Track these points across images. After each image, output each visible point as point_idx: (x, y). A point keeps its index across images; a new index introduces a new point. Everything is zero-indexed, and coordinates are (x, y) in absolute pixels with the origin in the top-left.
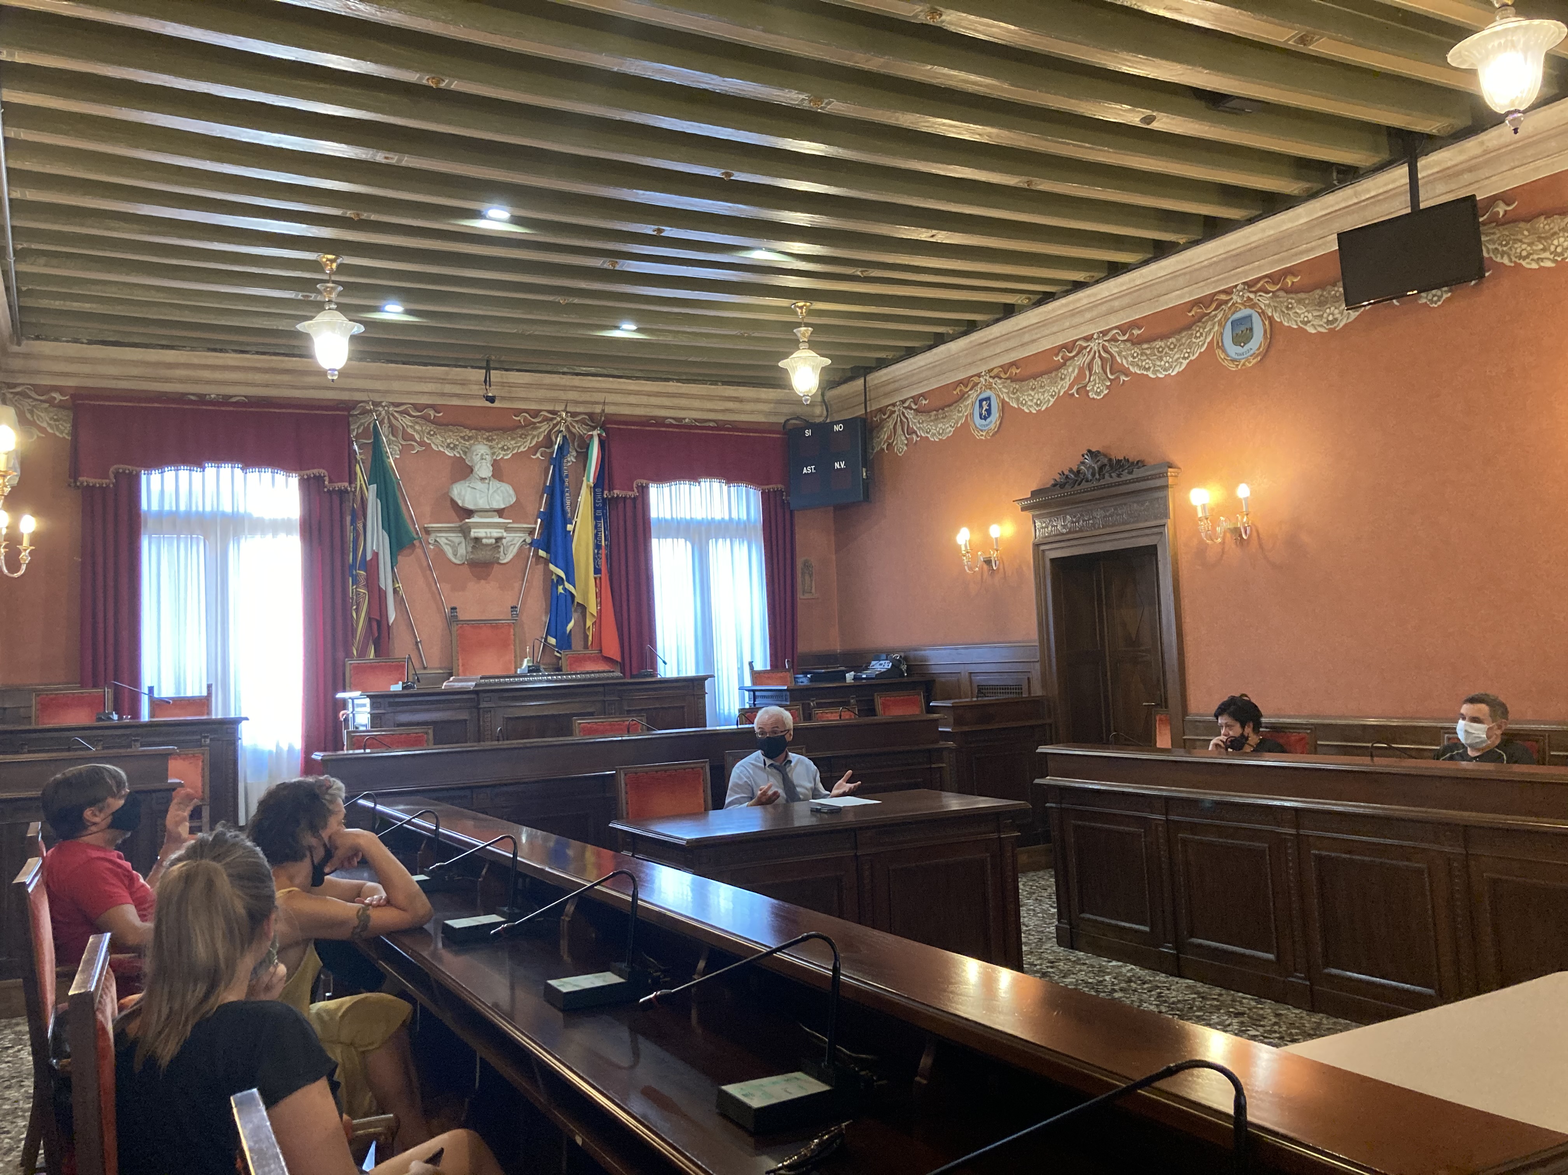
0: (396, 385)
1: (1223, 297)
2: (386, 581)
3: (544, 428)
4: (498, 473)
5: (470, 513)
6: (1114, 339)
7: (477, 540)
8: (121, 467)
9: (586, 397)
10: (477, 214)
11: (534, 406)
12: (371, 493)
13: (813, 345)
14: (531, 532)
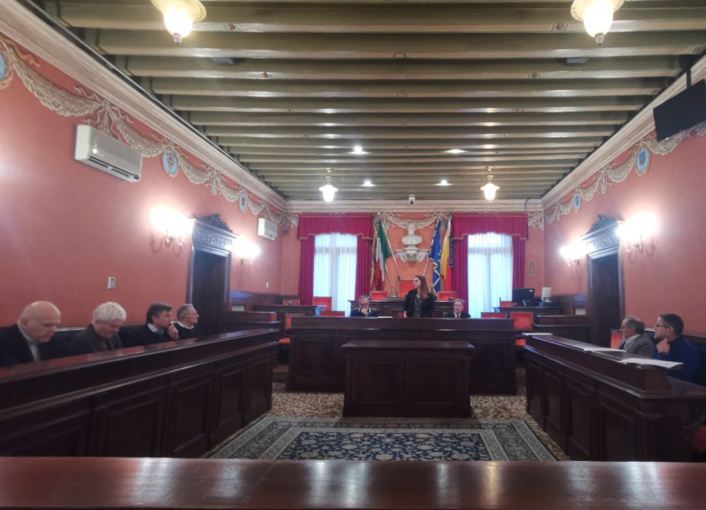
0: (388, 207)
1: (637, 145)
2: (382, 268)
3: (435, 218)
4: (417, 233)
5: (407, 246)
6: (608, 169)
7: (408, 255)
8: (310, 234)
9: (448, 207)
10: (351, 150)
11: (431, 211)
12: (379, 239)
13: (493, 182)
14: (428, 252)
